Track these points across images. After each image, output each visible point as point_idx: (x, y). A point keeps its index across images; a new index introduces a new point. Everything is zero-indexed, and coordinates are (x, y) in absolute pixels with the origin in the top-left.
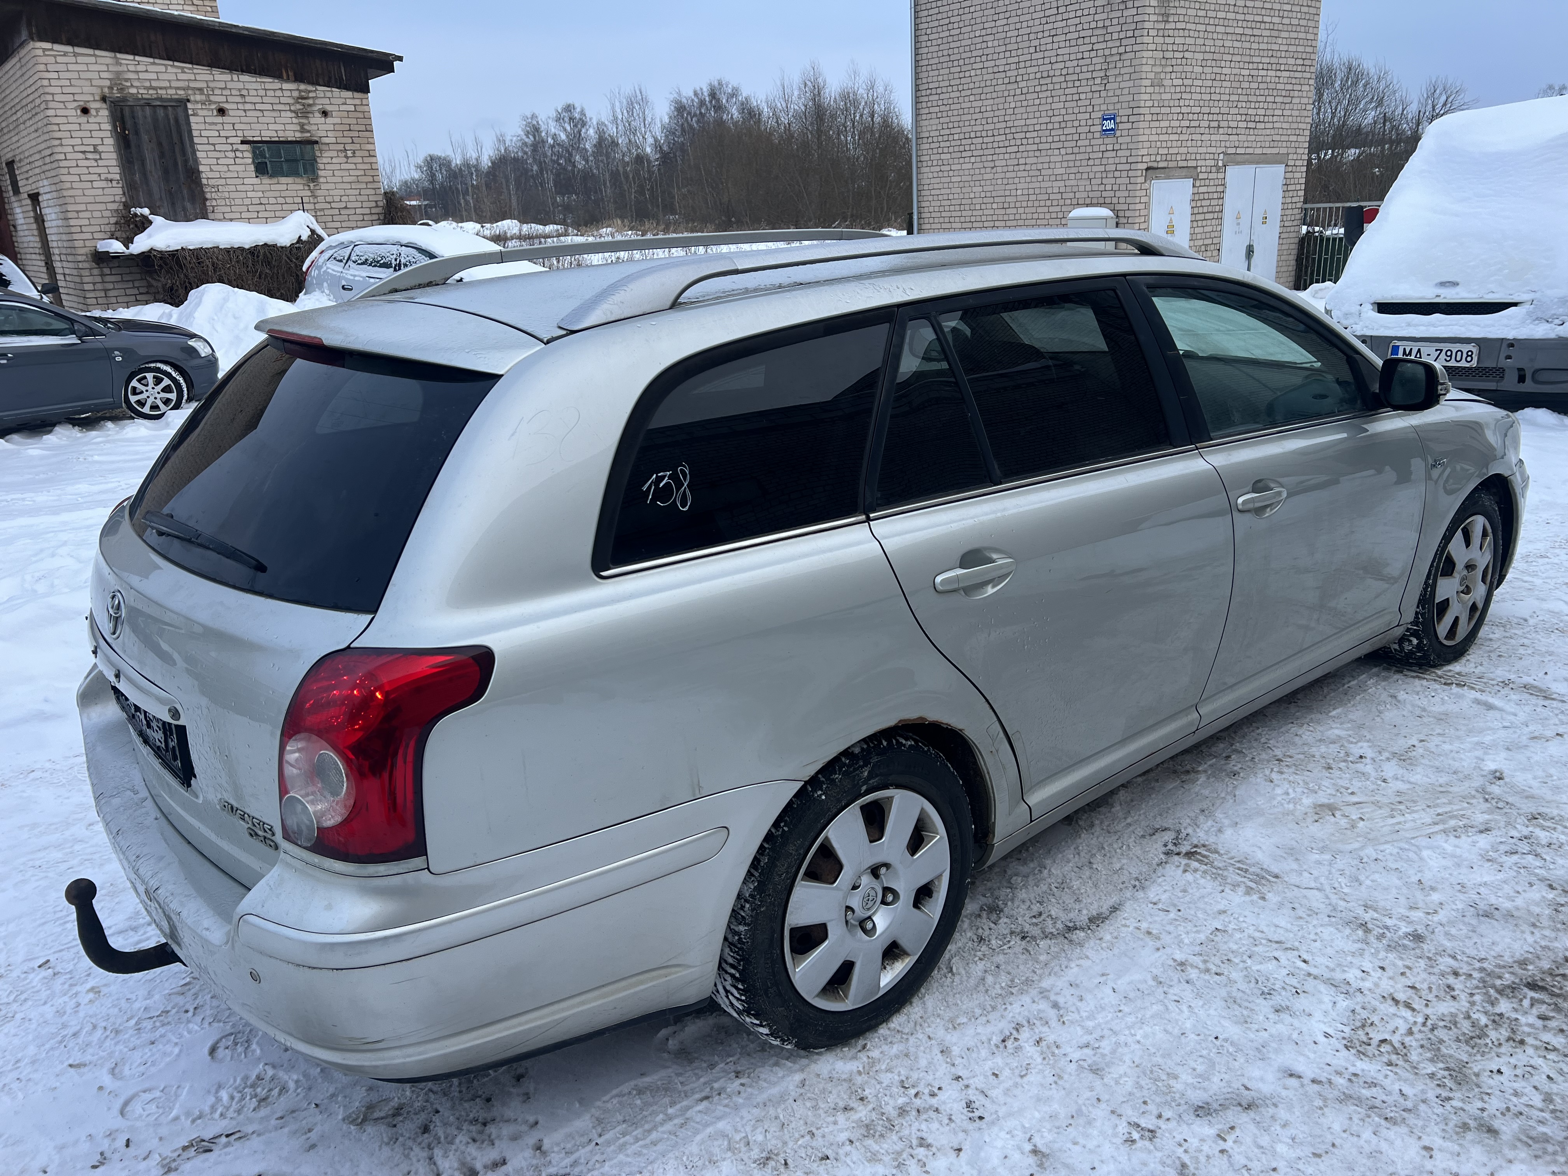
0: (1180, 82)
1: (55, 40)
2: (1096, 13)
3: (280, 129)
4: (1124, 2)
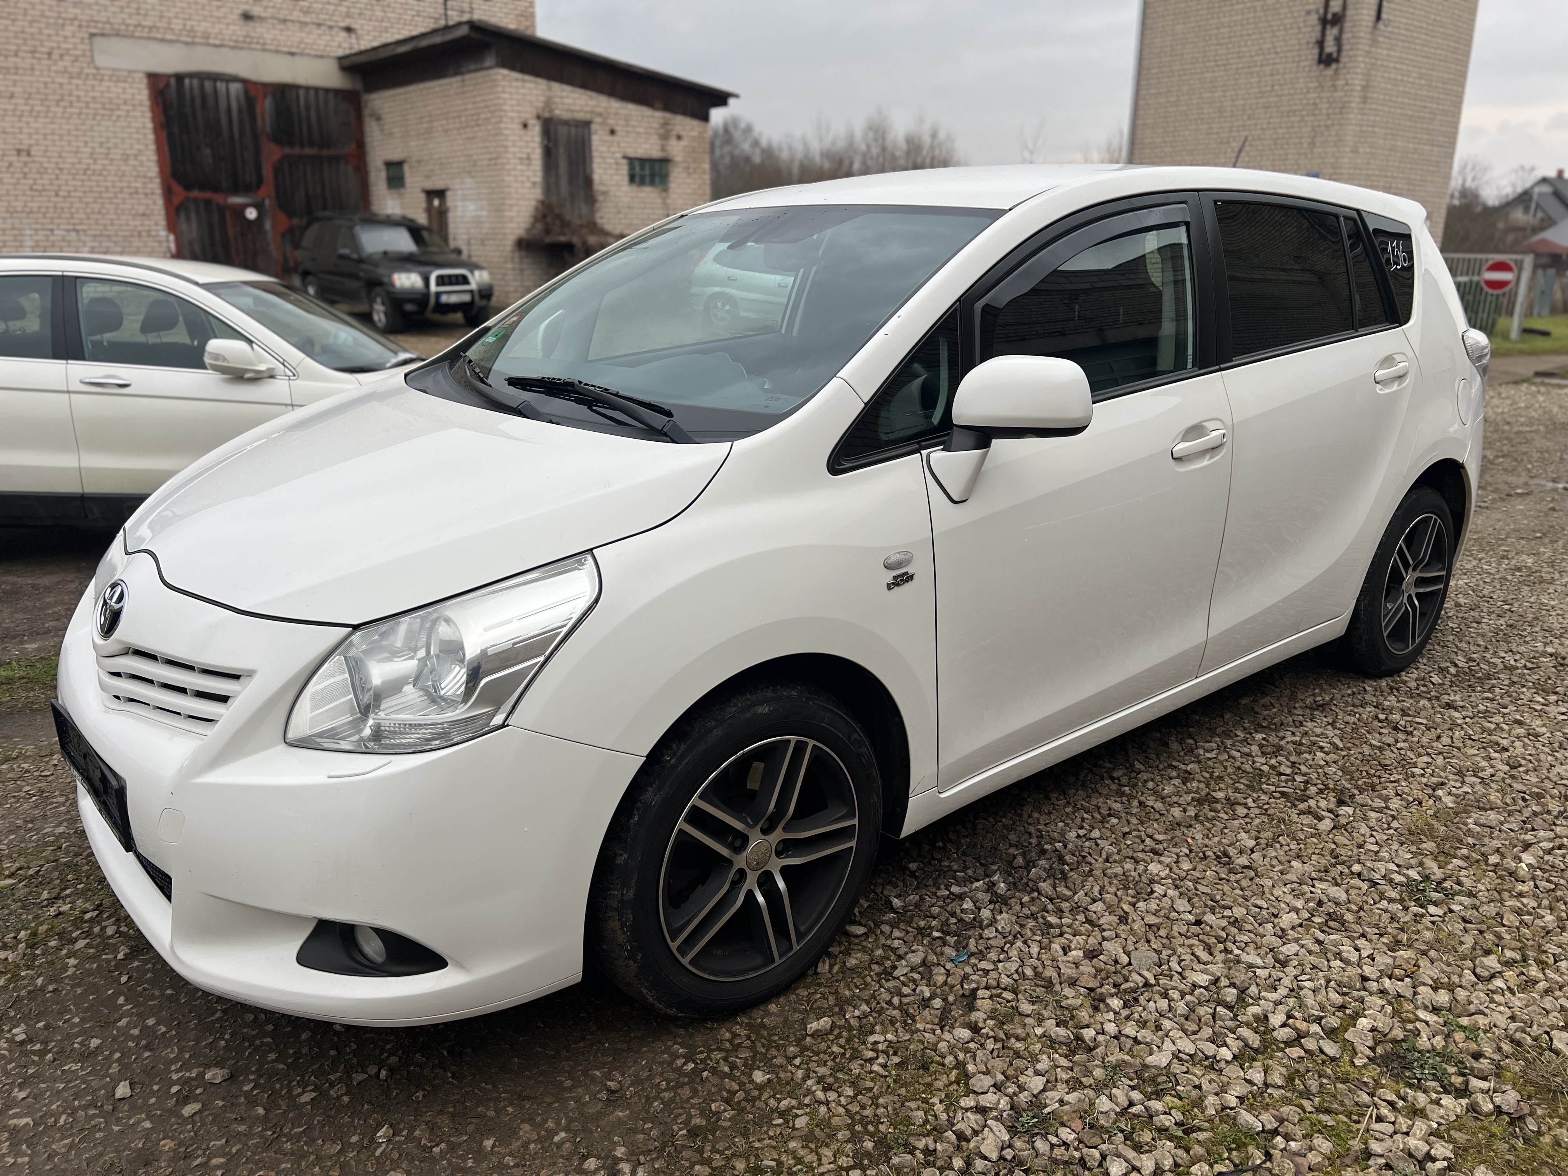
0: (1368, 150)
1: (512, 68)
2: (1308, 92)
3: (649, 148)
4: (1334, 86)
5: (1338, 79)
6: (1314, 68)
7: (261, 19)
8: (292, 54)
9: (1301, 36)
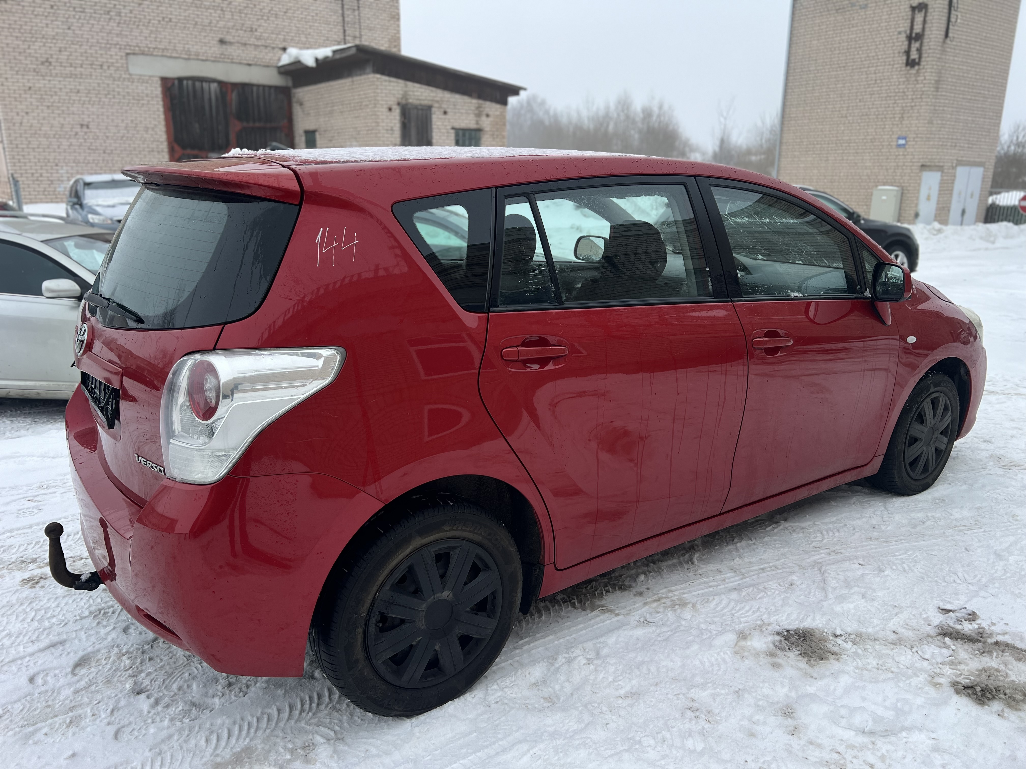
2: (899, 85)
3: (468, 122)
4: (916, 80)
5: (919, 76)
6: (904, 69)
7: (231, 43)
8: (249, 65)
9: (894, 48)
